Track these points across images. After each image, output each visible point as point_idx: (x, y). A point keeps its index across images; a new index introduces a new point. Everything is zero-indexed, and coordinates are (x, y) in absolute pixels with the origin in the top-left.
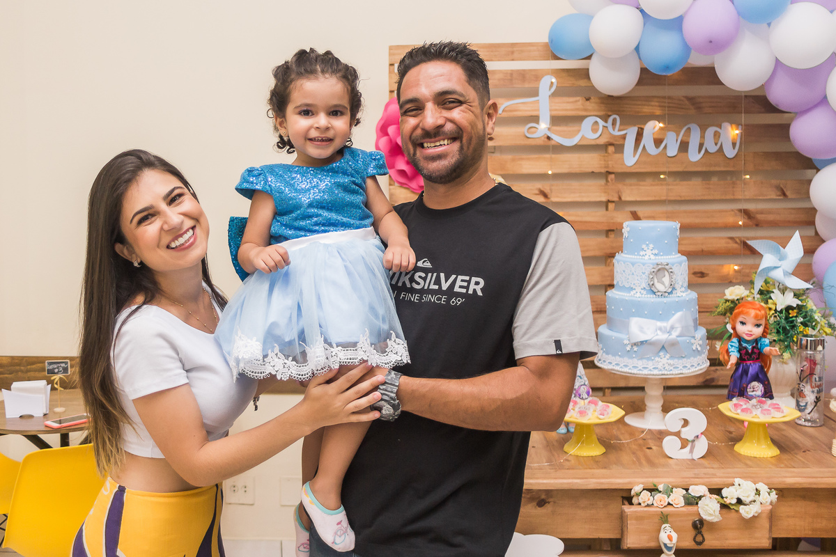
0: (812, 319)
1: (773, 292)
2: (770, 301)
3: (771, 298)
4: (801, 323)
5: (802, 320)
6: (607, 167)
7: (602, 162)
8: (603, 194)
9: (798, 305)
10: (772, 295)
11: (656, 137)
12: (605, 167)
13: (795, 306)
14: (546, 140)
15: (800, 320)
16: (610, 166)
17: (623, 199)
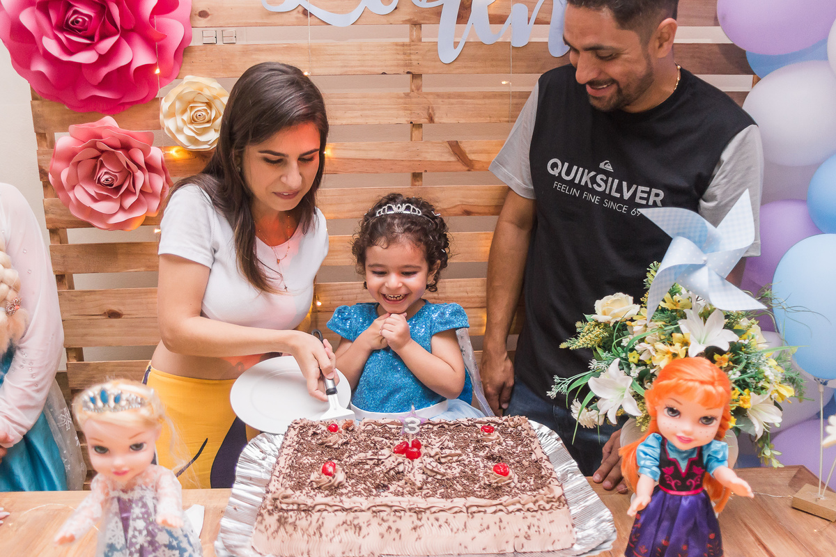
0: (759, 376)
1: (684, 316)
2: (677, 336)
3: (678, 330)
4: (736, 382)
5: (739, 374)
6: (410, 65)
7: (401, 57)
8: (401, 113)
9: (732, 344)
10: (682, 324)
11: (493, 12)
12: (406, 65)
13: (726, 347)
14: (301, 16)
15: (735, 375)
16: (415, 63)
17: (436, 120)
